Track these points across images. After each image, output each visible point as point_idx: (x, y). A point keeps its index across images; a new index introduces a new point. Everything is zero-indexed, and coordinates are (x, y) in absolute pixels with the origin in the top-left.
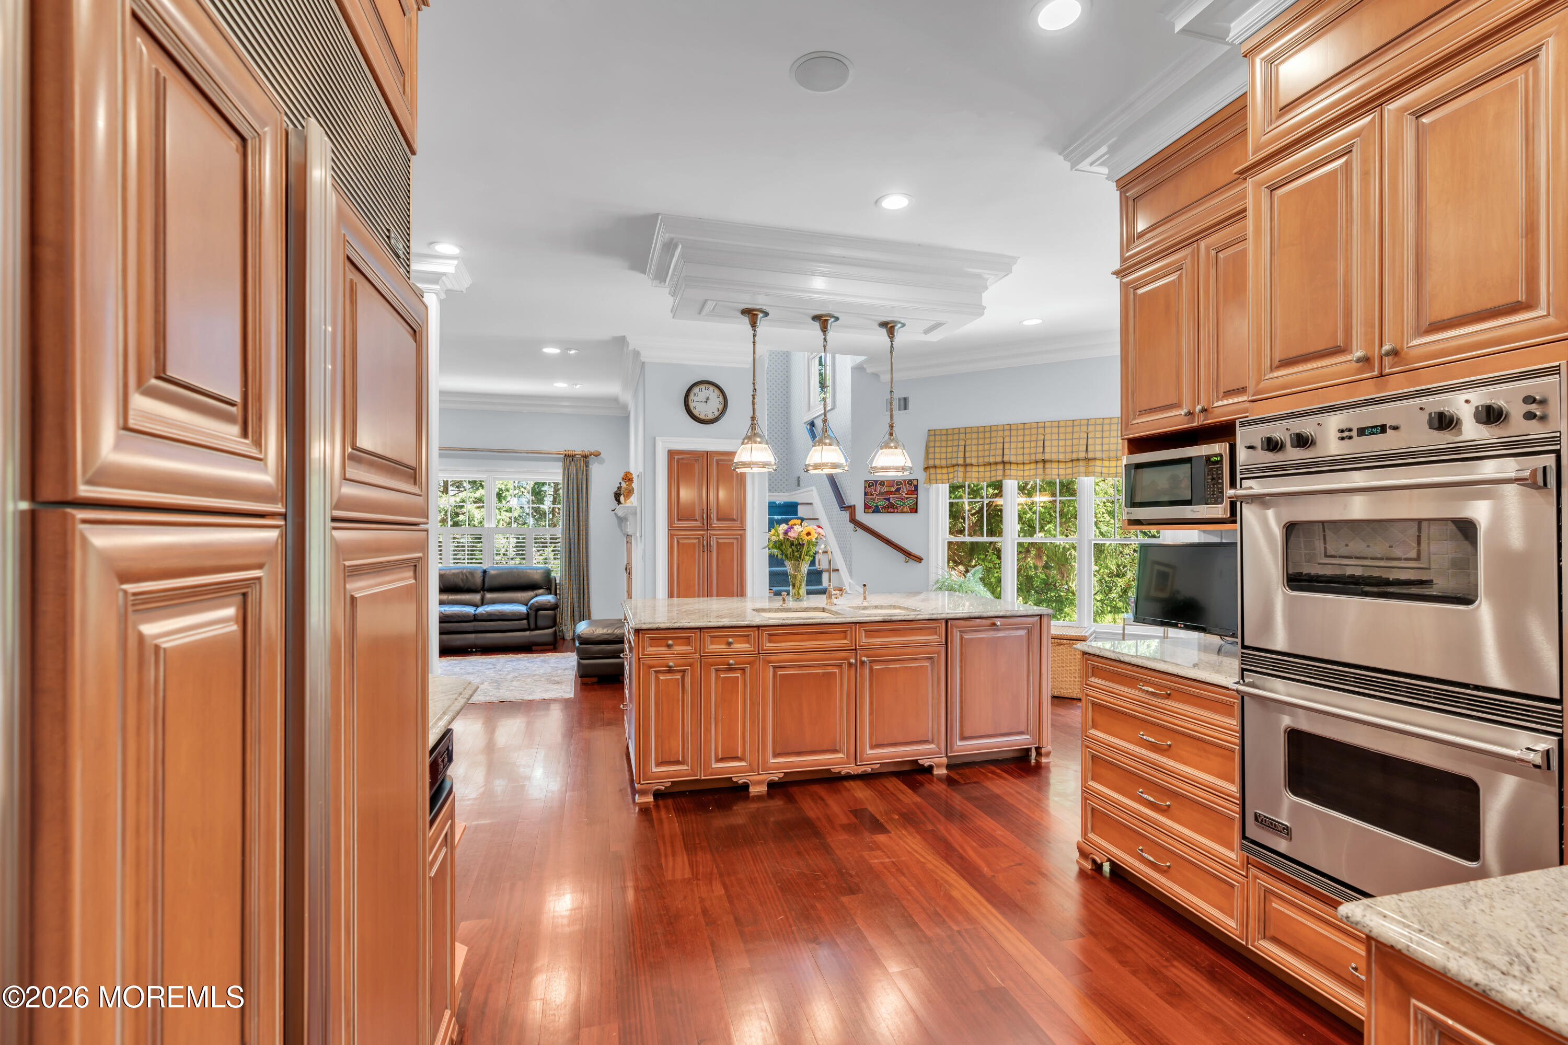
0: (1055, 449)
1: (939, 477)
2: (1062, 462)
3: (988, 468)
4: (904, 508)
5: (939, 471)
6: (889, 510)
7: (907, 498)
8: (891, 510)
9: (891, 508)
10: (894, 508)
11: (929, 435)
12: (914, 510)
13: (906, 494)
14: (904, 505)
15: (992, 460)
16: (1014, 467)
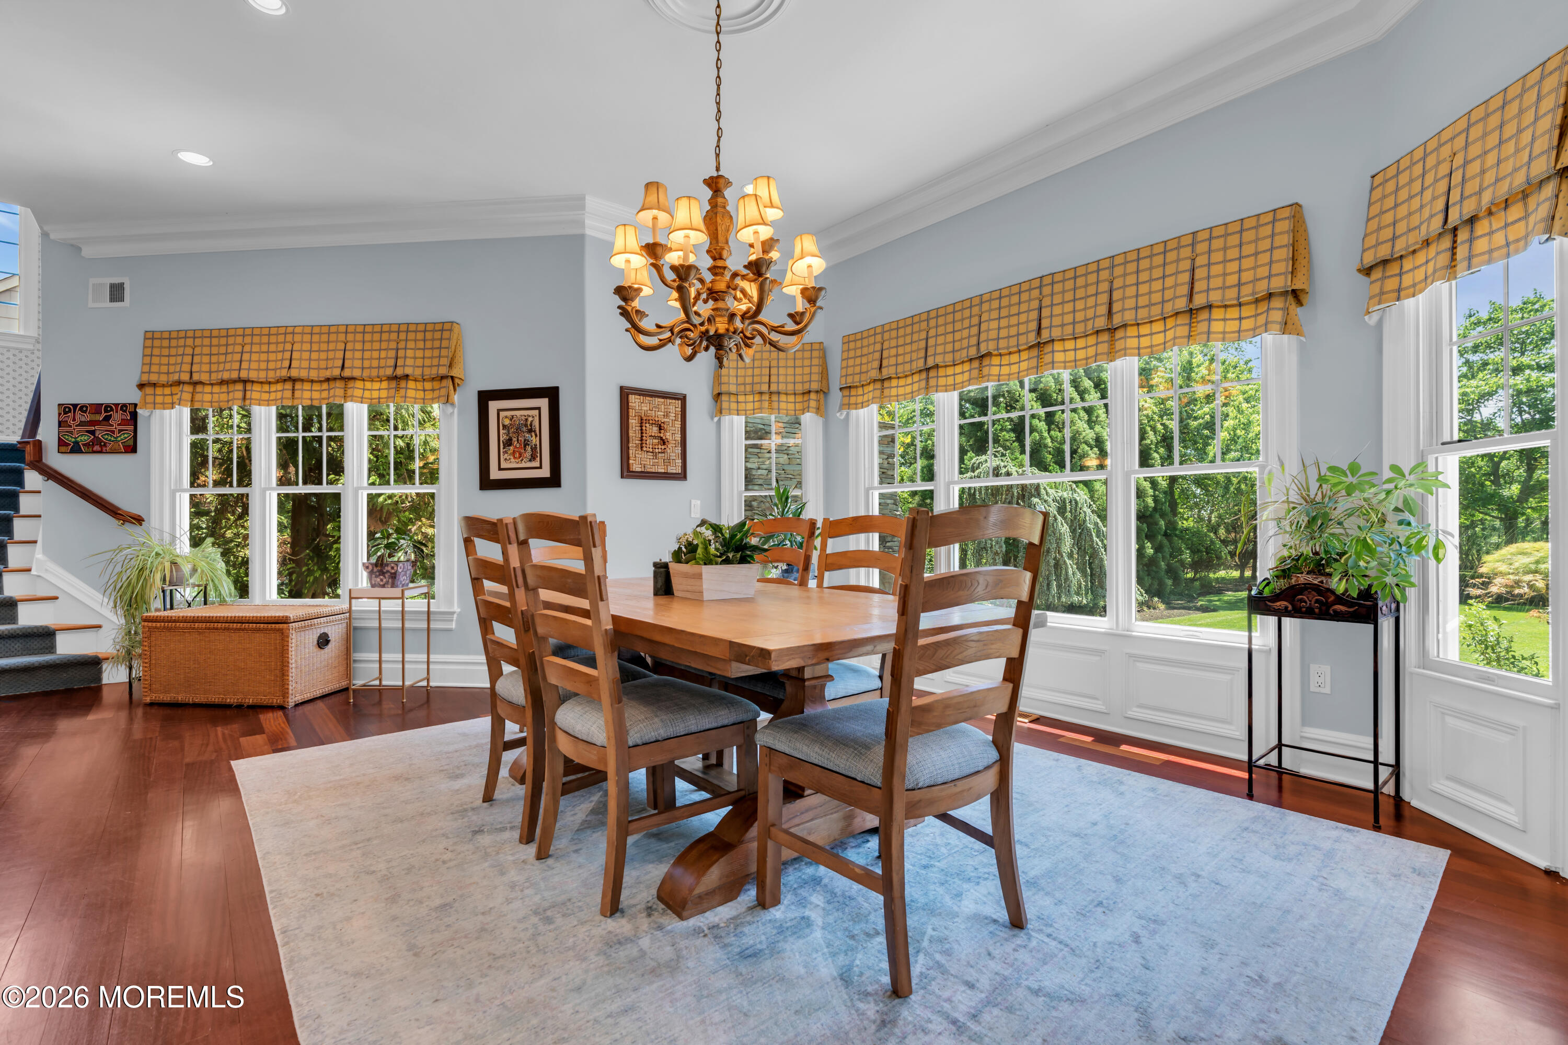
0: (305, 364)
1: (159, 399)
2: (316, 382)
3: (224, 389)
4: (116, 446)
5: (159, 391)
6: (95, 449)
7: (120, 431)
8: (97, 448)
9: (97, 447)
10: (101, 446)
11: (145, 339)
12: (132, 449)
13: (119, 425)
14: (116, 441)
15: (226, 376)
16: (256, 387)
